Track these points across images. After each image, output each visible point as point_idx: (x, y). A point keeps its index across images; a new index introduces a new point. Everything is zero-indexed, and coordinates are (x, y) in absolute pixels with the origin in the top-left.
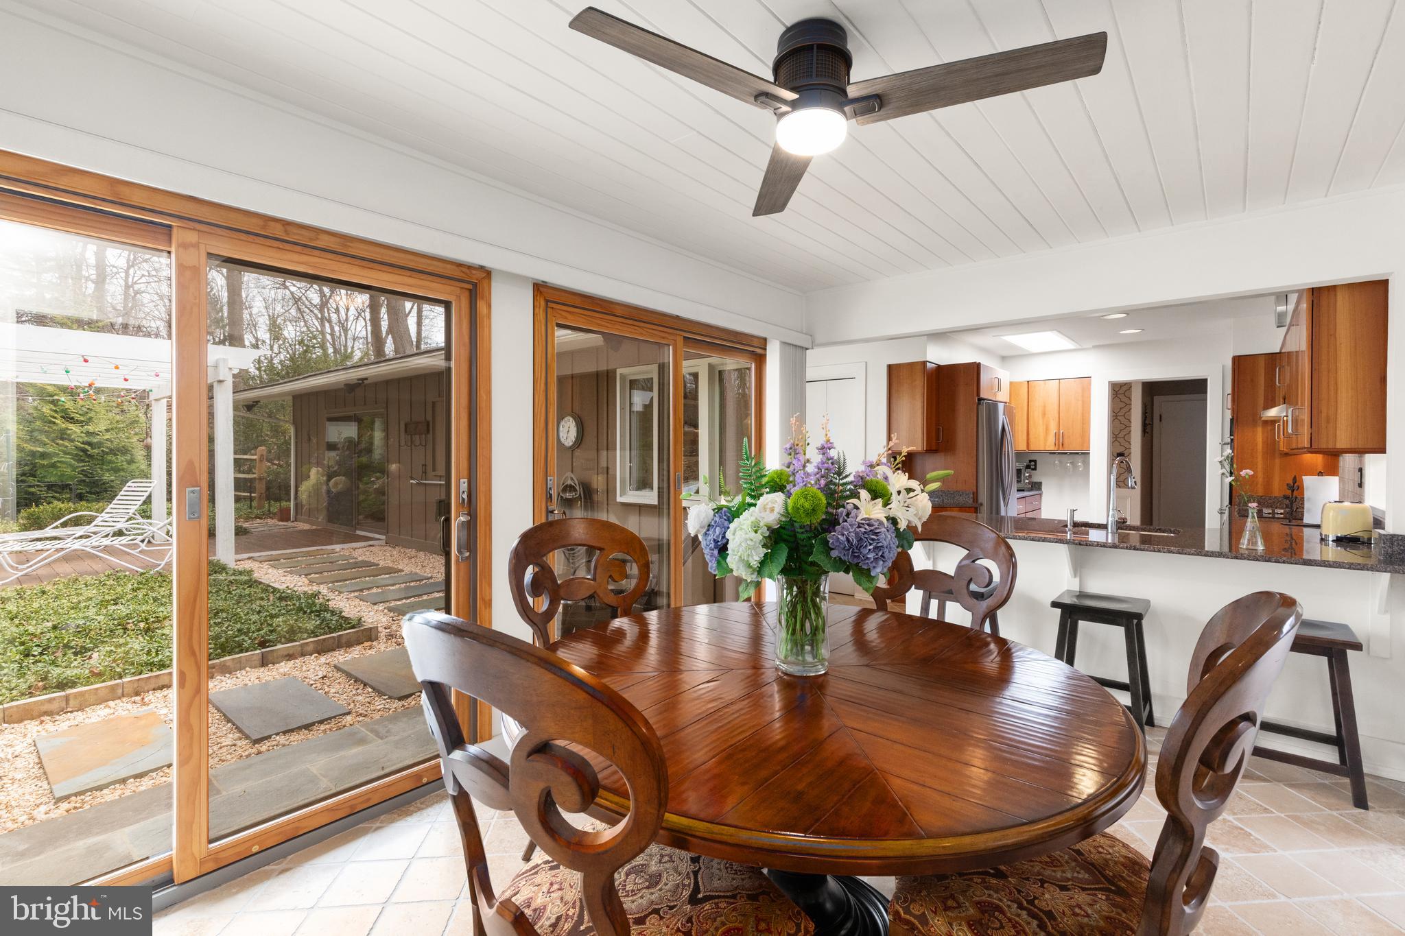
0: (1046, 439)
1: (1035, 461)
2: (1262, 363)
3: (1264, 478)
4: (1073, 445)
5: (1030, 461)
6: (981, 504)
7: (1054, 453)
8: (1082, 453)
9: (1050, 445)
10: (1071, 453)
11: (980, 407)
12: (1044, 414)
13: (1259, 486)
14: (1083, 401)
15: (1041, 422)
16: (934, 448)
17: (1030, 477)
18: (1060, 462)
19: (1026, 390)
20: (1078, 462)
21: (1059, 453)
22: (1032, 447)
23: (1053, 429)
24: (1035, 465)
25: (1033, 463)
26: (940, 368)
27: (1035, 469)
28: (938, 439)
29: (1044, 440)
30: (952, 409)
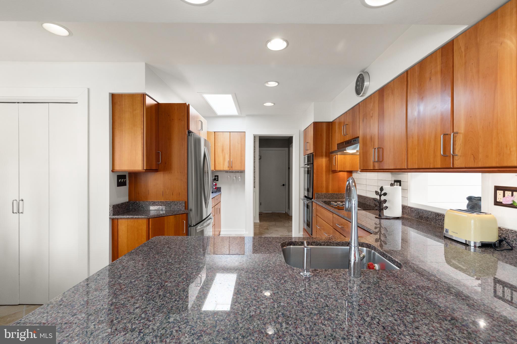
0: (224, 164)
1: (218, 176)
2: (324, 126)
3: (326, 184)
4: (237, 167)
5: (215, 176)
6: (191, 210)
7: (228, 172)
8: (241, 172)
9: (226, 168)
10: (235, 172)
11: (190, 137)
12: (223, 150)
13: (324, 188)
14: (241, 145)
15: (221, 154)
16: (154, 168)
17: (216, 185)
18: (230, 176)
19: (214, 137)
20: (239, 177)
21: (230, 172)
22: (217, 169)
23: (227, 159)
24: (218, 178)
25: (217, 177)
26: (158, 105)
27: (218, 180)
28: (158, 161)
29: (223, 165)
30: (169, 139)
